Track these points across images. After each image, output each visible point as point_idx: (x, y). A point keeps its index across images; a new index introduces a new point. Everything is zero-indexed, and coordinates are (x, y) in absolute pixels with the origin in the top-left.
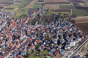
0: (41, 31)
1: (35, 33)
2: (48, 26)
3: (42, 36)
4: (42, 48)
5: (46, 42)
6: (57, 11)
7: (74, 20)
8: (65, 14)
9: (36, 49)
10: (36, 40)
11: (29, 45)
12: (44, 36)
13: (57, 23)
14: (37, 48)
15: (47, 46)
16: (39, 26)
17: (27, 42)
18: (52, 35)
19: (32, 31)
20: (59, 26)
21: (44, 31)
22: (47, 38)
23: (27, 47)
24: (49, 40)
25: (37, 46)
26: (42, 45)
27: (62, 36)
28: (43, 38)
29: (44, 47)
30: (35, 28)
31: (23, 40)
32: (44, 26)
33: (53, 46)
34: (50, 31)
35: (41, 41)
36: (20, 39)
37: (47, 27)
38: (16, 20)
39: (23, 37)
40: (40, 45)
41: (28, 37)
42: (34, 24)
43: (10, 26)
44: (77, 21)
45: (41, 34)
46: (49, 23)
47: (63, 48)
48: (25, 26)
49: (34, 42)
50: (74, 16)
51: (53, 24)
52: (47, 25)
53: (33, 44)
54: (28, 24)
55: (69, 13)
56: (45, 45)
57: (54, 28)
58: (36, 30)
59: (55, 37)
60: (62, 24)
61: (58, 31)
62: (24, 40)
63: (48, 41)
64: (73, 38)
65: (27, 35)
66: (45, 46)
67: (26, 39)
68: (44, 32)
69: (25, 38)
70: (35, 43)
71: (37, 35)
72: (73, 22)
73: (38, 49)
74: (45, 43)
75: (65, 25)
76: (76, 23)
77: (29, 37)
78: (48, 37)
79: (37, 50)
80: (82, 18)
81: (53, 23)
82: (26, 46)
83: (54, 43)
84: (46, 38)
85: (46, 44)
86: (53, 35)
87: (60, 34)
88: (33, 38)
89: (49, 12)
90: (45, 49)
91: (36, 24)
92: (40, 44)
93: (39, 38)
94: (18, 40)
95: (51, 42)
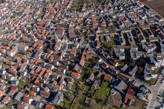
0: (92, 23)
2: (102, 12)
5: (102, 56)
9: (83, 80)
13: (117, 4)
16: (88, 13)
18: (111, 35)
19: (77, 27)
20: (122, 9)
22: (103, 42)
24: (109, 52)
25: (86, 69)
26: (95, 67)
27: (132, 37)
30: (82, 19)
32: (97, 11)
34: (107, 25)
37: (102, 15)
38: (55, 4)
39: (62, 42)
42: (80, 10)
43: (45, 17)
45: (92, 32)
46: (103, 4)
48: (67, 14)
51: (110, 8)
53: (77, 67)
54: (70, 10)
56: (101, 66)
57: (114, 17)
58: (84, 22)
60: (125, 6)
61: (121, 24)
63: (106, 55)
64: (154, 41)
67: (66, 49)
70: (83, 62)
71: (86, 35)
73: (87, 81)
75: (132, 7)
76: (149, 0)
77: (71, 41)
78: (105, 38)
79: (86, 84)
81: (109, 4)
84: (101, 44)
85: (104, 65)
86: (113, 34)
87: (126, 32)
88: (78, 46)
90: (102, 77)
91: (84, 10)
93: (90, 44)
94: (52, 52)
95: (112, 56)
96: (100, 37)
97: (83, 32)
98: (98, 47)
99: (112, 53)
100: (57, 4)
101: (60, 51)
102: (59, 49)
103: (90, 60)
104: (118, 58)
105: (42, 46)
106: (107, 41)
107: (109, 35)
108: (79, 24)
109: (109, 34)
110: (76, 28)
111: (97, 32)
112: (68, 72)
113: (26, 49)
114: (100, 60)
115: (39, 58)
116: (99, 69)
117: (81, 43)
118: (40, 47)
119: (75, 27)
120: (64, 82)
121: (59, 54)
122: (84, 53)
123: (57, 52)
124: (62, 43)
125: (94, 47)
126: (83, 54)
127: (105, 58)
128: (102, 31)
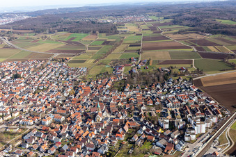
0: (136, 103)
1: (125, 107)
2: (149, 92)
3: (138, 113)
4: (139, 137)
5: (147, 126)
6: (166, 62)
7: (200, 79)
8: (182, 69)
9: (127, 140)
10: (128, 122)
11: (115, 132)
12: (142, 112)
13: (167, 87)
14: (129, 138)
15: (150, 135)
16: (132, 93)
17: (110, 125)
18: (157, 111)
19: (120, 104)
20: (171, 92)
21: (143, 103)
22: (148, 116)
23: (110, 137)
24: (153, 122)
25: (130, 134)
26: (139, 132)
27: (179, 114)
28: (140, 117)
29: (144, 136)
30: (125, 98)
31: (102, 122)
32: (143, 92)
33: (162, 134)
34: (154, 104)
35: (137, 124)
36: (97, 119)
37: (148, 95)
38: (90, 83)
39: (103, 116)
40: (136, 132)
41: (112, 116)
42: (123, 90)
43: (79, 94)
44: (206, 82)
45: (137, 109)
46: (150, 86)
47: (181, 138)
48: (106, 93)
49: (122, 125)
50: (199, 72)
51: (158, 89)
52: (147, 91)
53: (121, 131)
54: (111, 89)
55: (188, 66)
56: (144, 132)
57: (162, 98)
58: (128, 100)
59: (164, 115)
60: (177, 88)
61: (169, 102)
62: (105, 122)
63: (150, 124)
64: (200, 116)
65: (109, 111)
66: (146, 134)
67: (108, 120)
68: (142, 105)
69: (107, 118)
70: (126, 128)
71: (129, 111)
72: (198, 83)
73: (131, 140)
74: (144, 128)
75: (184, 90)
76: (204, 85)
77: (114, 115)
78: (150, 114)
79: (130, 143)
80: (214, 75)
81: (158, 87)
82: (108, 135)
83: (162, 128)
84: (146, 118)
85: (148, 130)
86: (160, 111)
87: (173, 109)
88: (121, 118)
89: (150, 65)
90: (145, 139)
91: (127, 90)
92: (136, 130)
93: (134, 118)
94: (93, 122)
96: (145, 113)
97: (127, 108)
98: (142, 120)
100: (92, 83)
102: (101, 120)
103: (133, 128)
106: (153, 116)
108: (122, 102)
110: (118, 105)
113: (62, 120)
117: (124, 116)
118: (78, 118)
120: (108, 142)
125: (138, 120)
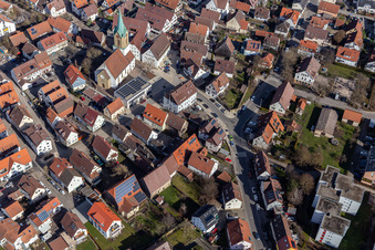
10: (193, 141)
19: (234, 25)
34: (362, 63)
39: (138, 60)
56: (222, 228)
67: (139, 95)
71: (247, 70)
77: (180, 69)
93: (240, 114)
94: (80, 84)
95: (292, 210)
96: (295, 104)
97: (247, 52)
98: (261, 143)
99: (296, 196)
101: (111, 91)
102: (114, 82)
103: (198, 182)
104: (312, 229)
105: (65, 44)
106: (318, 133)
107: (340, 113)
108: (251, 14)
109: (342, 105)
110: (229, 25)
111: (301, 77)
112: (88, 192)
114: (234, 205)
115: (25, 87)
116: (207, 237)
117: (208, 95)
118: (52, 44)
119: (226, 18)
120: (46, 226)
121: (100, 105)
122: (192, 144)
123: (97, 93)
124: (139, 65)
125: (245, 136)
126: (185, 146)
127: (260, 201)
128: (324, 81)
